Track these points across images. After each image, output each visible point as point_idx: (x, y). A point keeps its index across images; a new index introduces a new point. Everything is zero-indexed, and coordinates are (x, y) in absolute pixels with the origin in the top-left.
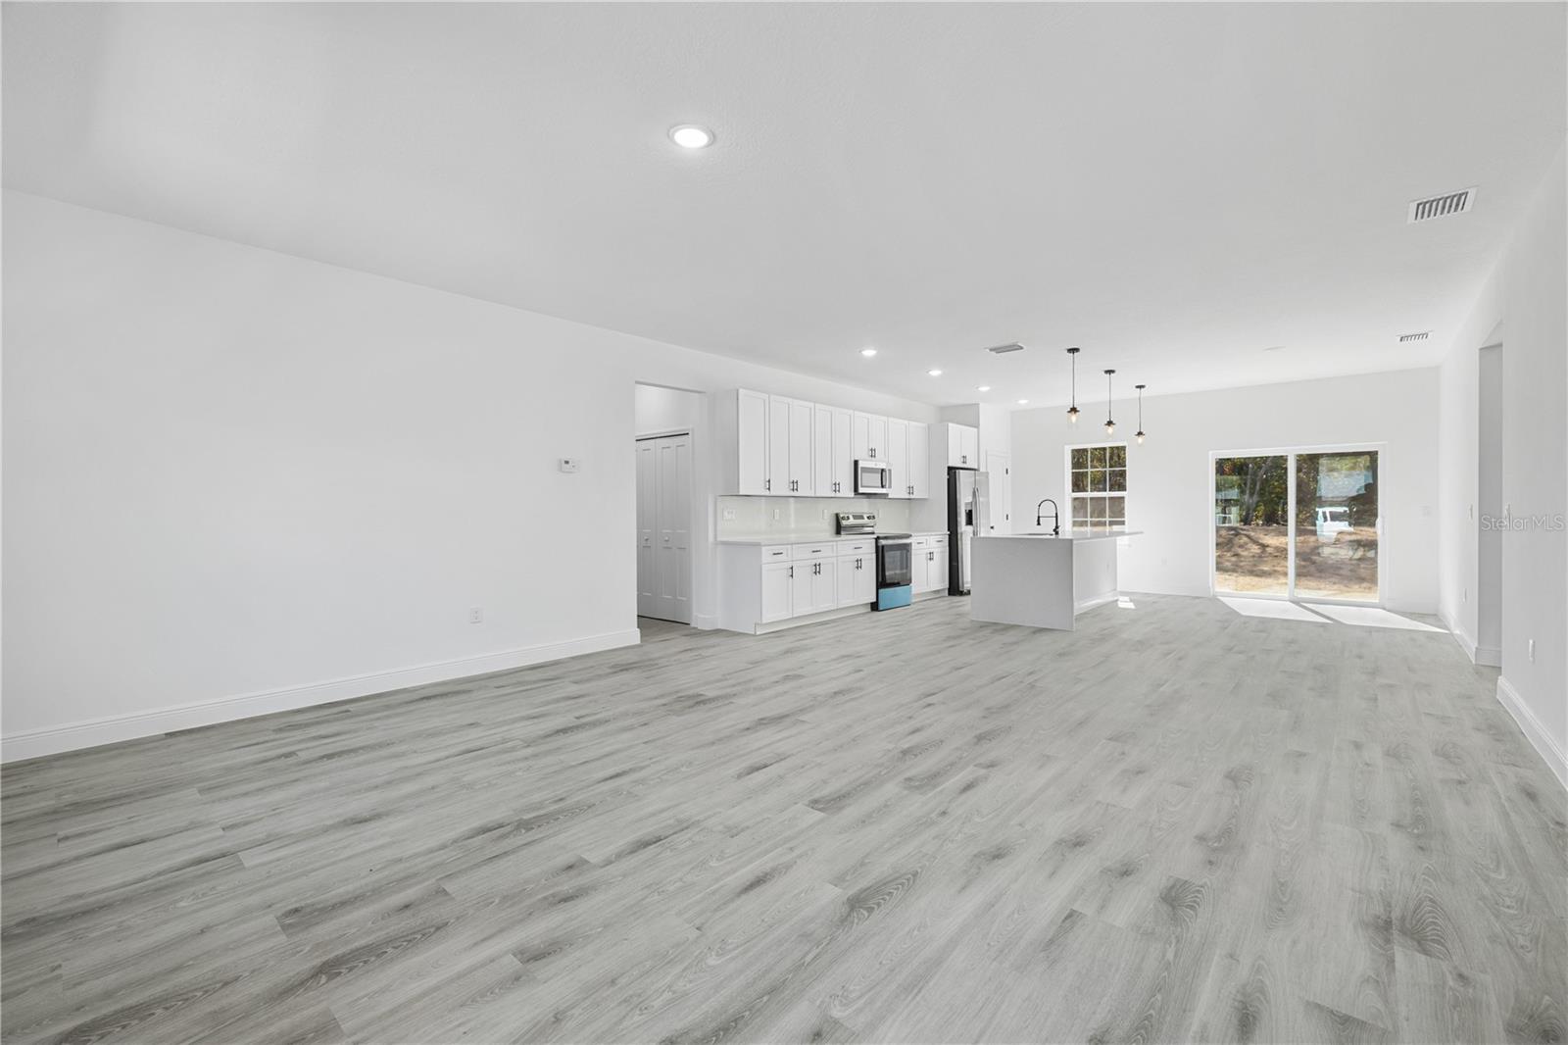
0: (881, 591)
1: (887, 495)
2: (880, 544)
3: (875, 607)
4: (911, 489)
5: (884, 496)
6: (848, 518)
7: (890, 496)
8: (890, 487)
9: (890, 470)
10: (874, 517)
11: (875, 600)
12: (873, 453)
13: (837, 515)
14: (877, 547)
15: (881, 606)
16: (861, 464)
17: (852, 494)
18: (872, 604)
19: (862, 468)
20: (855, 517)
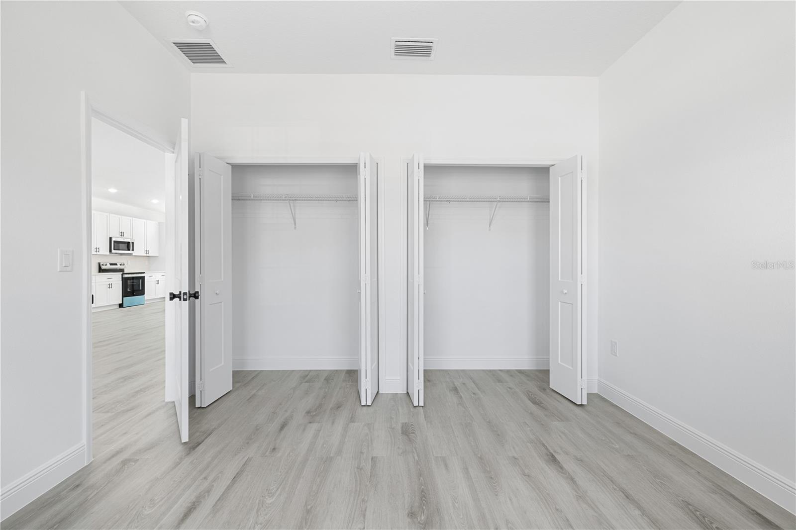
0: (124, 298)
1: (132, 254)
2: (124, 277)
3: (121, 306)
4: (147, 252)
5: (131, 254)
6: (106, 265)
7: (133, 255)
8: (133, 250)
9: (133, 243)
10: (124, 265)
11: (121, 303)
12: (122, 234)
13: (99, 264)
14: (122, 278)
15: (124, 306)
16: (113, 239)
17: (108, 253)
18: (119, 304)
19: (114, 241)
20: (111, 264)
